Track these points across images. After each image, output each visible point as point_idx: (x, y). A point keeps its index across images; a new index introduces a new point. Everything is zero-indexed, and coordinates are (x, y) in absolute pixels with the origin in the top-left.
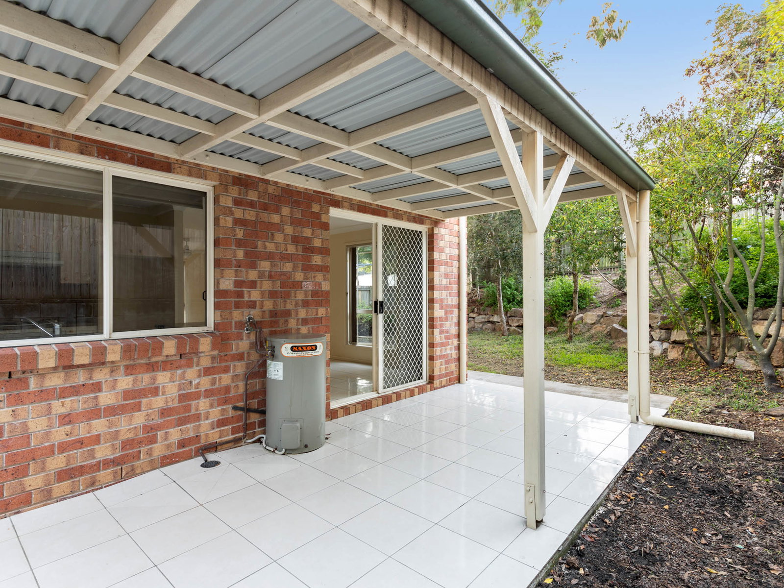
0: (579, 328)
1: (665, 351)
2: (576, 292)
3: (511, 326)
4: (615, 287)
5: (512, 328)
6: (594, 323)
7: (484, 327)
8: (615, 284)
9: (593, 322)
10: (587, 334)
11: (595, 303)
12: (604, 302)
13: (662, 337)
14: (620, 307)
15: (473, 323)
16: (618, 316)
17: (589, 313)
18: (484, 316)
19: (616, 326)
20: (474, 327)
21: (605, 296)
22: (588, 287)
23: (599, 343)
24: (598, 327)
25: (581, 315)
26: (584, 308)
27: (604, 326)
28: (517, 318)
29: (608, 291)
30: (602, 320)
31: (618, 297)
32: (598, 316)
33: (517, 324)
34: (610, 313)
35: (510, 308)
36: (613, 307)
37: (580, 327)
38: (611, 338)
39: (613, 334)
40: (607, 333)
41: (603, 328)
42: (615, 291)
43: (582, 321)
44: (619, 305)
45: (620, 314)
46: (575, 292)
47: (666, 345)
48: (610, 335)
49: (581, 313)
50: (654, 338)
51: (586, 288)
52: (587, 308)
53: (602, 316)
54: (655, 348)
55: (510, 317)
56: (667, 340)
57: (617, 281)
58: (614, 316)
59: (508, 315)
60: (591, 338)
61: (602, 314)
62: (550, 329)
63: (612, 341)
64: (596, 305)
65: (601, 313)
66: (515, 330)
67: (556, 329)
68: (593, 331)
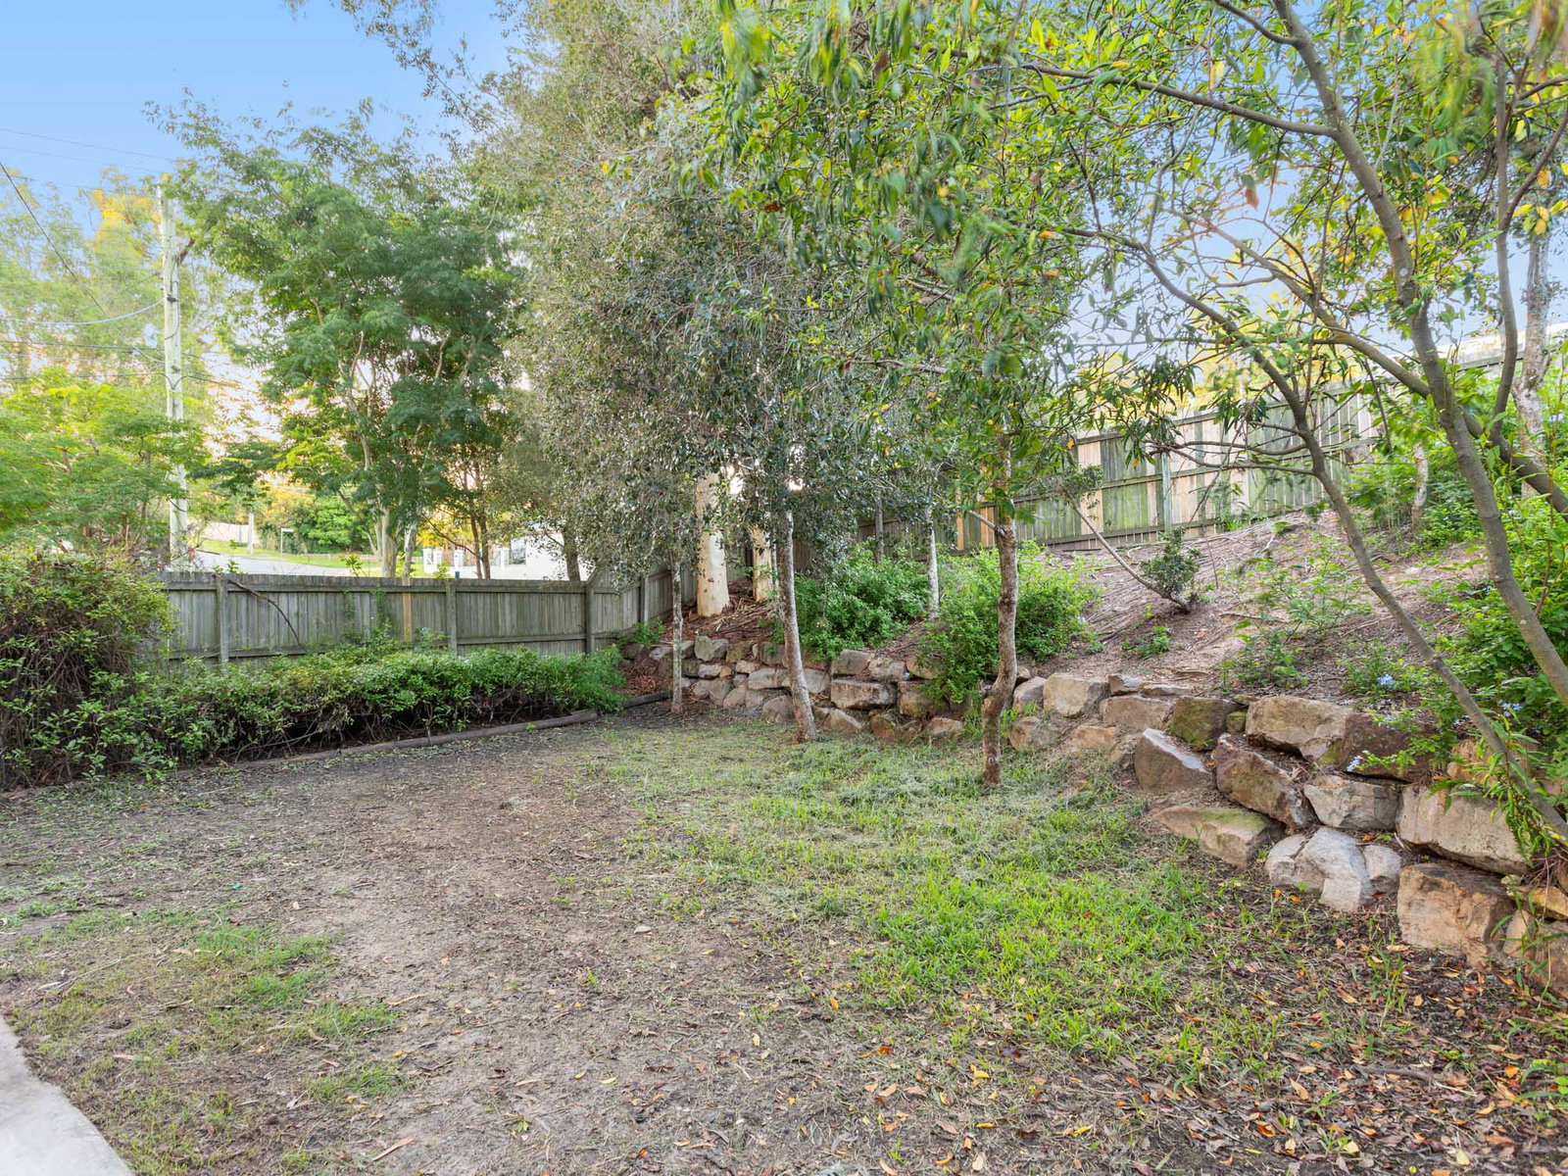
0: (1028, 729)
1: (1383, 891)
2: (1010, 604)
3: (834, 706)
4: (1149, 587)
5: (838, 715)
6: (1080, 715)
7: (767, 705)
8: (1149, 574)
9: (1075, 710)
10: (1053, 758)
11: (1086, 640)
12: (1112, 637)
13: (1361, 816)
14: (1168, 659)
15: (741, 689)
16: (1163, 694)
17: (1065, 676)
18: (771, 671)
19: (1156, 737)
20: (743, 705)
21: (1118, 614)
22: (1061, 586)
23: (1092, 801)
24: (1091, 734)
25: (1038, 681)
26: (1050, 656)
27: (1112, 731)
28: (850, 683)
29: (1127, 598)
30: (1104, 705)
31: (1160, 619)
32: (1092, 689)
33: (851, 703)
34: (1131, 679)
35: (838, 649)
36: (1142, 656)
37: (1032, 729)
38: (1136, 784)
39: (1142, 766)
40: (1123, 760)
41: (1107, 737)
42: (1150, 601)
43: (1041, 704)
44: (1163, 649)
45: (1169, 686)
46: (1006, 603)
47: (1382, 861)
48: (1132, 769)
49: (1040, 674)
50: (1322, 815)
51: (1056, 590)
52: (1061, 656)
53: (1106, 691)
54: (1330, 868)
55: (836, 676)
56: (1382, 830)
57: (1157, 566)
58: (1147, 693)
59: (833, 671)
60: (1064, 774)
61: (1104, 680)
62: (941, 724)
63: (1140, 798)
64: (1089, 647)
65: (1100, 679)
66: (842, 721)
67: (957, 726)
68: (1074, 747)
